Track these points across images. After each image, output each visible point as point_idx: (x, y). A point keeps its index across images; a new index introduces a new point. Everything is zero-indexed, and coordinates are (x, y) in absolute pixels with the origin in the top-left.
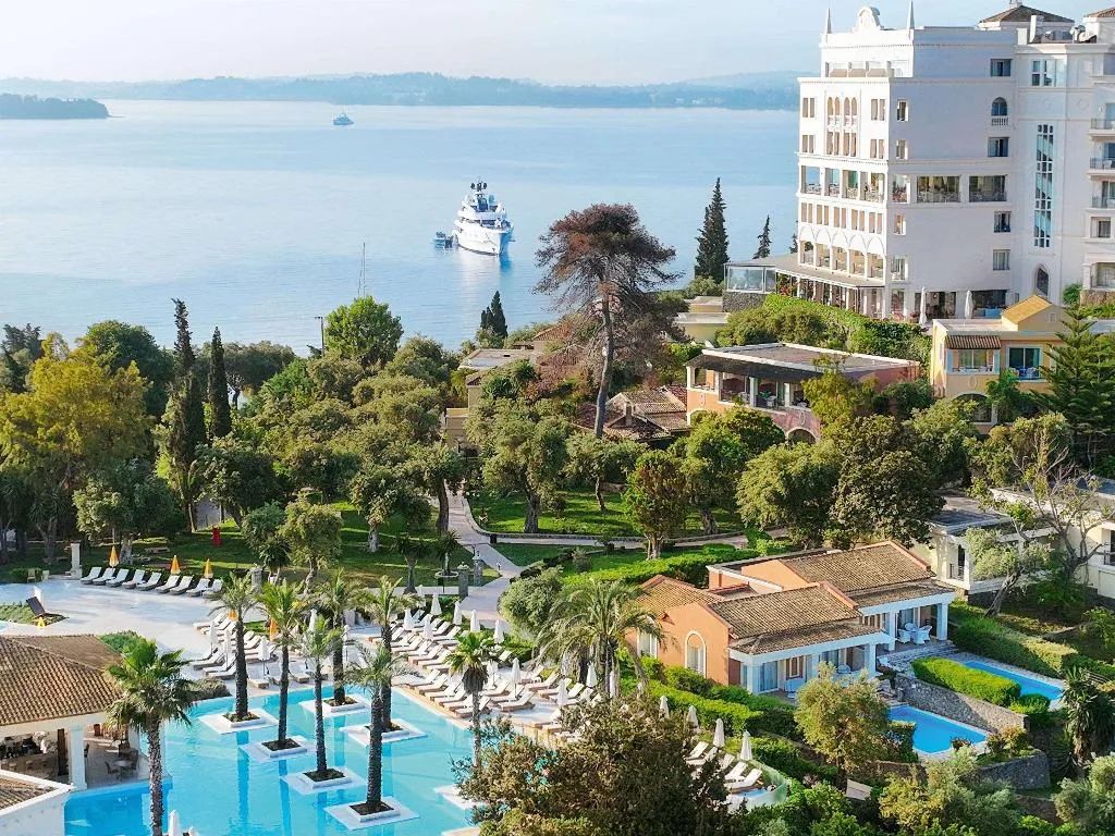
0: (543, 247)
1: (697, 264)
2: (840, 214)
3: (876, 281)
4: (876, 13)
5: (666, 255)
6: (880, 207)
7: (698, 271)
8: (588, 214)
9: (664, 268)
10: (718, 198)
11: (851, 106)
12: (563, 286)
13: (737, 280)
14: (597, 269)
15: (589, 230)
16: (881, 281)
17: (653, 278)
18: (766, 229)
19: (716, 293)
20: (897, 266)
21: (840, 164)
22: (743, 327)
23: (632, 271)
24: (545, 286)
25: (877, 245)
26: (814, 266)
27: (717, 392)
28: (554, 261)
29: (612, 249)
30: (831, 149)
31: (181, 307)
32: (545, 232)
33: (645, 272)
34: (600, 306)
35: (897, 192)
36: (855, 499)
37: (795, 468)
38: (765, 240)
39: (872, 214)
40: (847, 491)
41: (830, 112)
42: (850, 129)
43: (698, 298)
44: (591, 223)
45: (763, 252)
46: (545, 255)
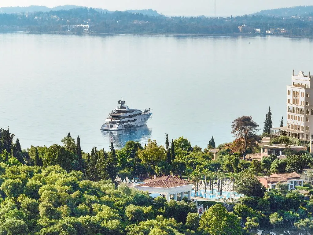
0: (233, 124)
1: (264, 129)
2: (296, 117)
3: (303, 132)
4: (303, 73)
5: (257, 126)
6: (303, 116)
7: (264, 131)
8: (242, 118)
9: (257, 128)
10: (270, 112)
11: (298, 93)
12: (237, 132)
13: (274, 133)
14: (244, 129)
15: (242, 121)
16: (304, 132)
17: (255, 130)
18: (282, 120)
19: (268, 136)
20: (307, 128)
21: (296, 106)
22: (273, 141)
23: (250, 129)
24: (233, 132)
25: (303, 124)
26: (290, 129)
27: (267, 153)
28: (235, 127)
29: (246, 125)
30: (294, 102)
31: (167, 135)
32: (233, 121)
33: (253, 129)
34: (244, 136)
35: (307, 112)
36: (290, 167)
37: (280, 162)
38: (282, 123)
39: (302, 117)
40: (288, 165)
41: (293, 94)
42: (297, 98)
43: (264, 138)
44: (243, 120)
45: (281, 126)
46: (233, 126)
